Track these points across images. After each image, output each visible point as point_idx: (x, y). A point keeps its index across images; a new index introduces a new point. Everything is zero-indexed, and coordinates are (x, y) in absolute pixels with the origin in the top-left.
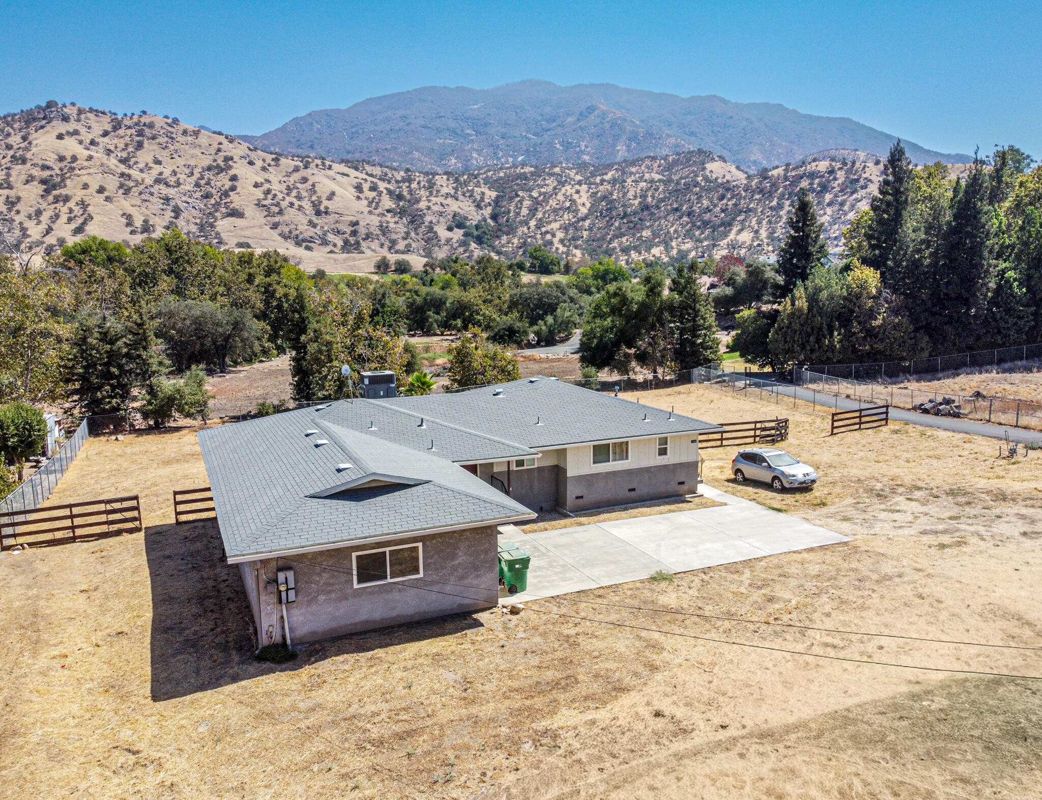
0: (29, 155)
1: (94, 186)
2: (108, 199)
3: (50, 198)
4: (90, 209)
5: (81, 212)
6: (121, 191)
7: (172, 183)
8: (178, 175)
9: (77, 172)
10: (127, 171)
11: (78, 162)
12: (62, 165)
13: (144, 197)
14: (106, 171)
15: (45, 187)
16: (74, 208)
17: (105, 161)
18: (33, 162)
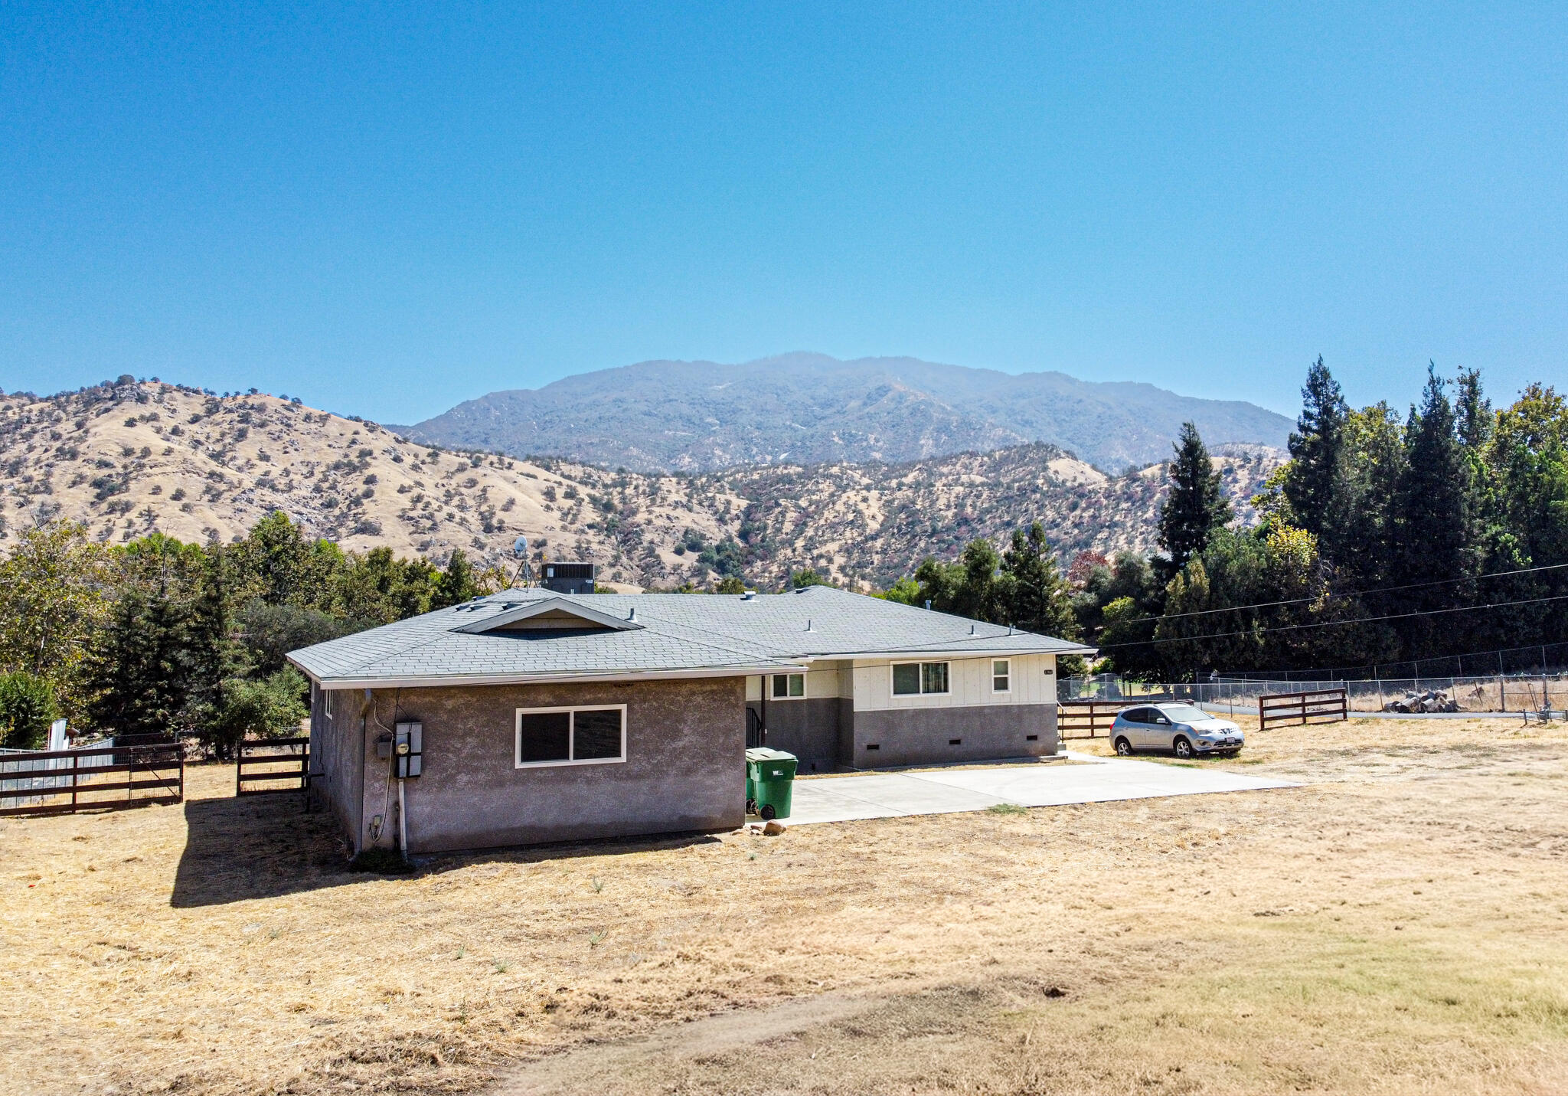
0: (82, 448)
1: (169, 490)
2: (186, 508)
3: (104, 507)
4: (158, 521)
5: (145, 526)
6: (207, 497)
7: (280, 487)
8: (292, 476)
9: (147, 470)
10: (219, 470)
11: (152, 457)
12: (127, 460)
13: (238, 505)
14: (189, 469)
15: (98, 491)
16: (135, 520)
17: (189, 456)
18: (86, 457)
